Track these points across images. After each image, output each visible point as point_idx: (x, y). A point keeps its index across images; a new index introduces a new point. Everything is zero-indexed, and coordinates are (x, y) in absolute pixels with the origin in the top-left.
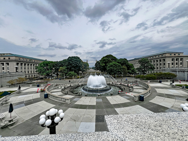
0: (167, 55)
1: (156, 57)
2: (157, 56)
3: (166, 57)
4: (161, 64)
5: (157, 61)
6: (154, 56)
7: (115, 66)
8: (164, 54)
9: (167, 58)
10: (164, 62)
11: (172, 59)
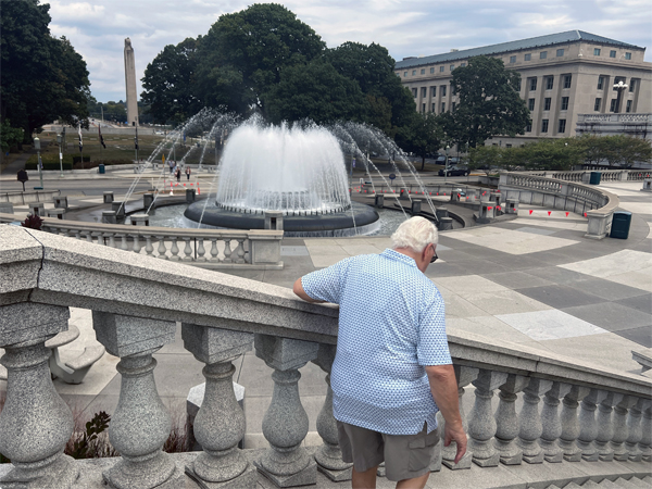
0: (584, 52)
1: (528, 58)
2: (535, 55)
3: (578, 63)
4: (548, 101)
5: (549, 81)
6: (520, 50)
7: (323, 93)
8: (569, 42)
9: (582, 69)
10: (565, 92)
11: (602, 78)
